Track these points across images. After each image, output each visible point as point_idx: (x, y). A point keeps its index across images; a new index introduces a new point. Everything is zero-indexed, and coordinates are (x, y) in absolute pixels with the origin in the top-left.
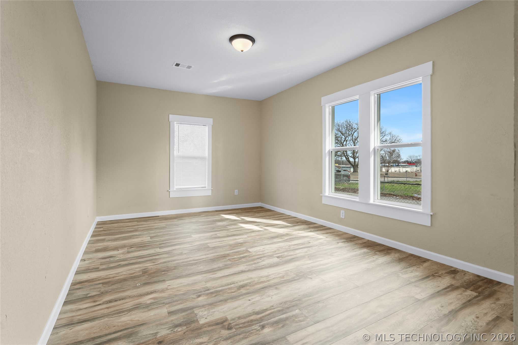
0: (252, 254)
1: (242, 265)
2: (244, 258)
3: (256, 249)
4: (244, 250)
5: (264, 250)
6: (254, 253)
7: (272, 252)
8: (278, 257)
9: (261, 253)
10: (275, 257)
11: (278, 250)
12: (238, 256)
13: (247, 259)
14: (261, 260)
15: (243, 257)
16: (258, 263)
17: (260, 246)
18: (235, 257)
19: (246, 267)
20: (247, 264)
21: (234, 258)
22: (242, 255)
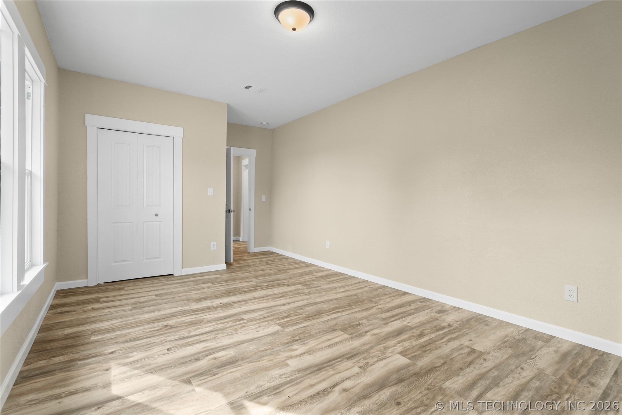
0: (275, 322)
1: (284, 310)
2: (284, 317)
3: (270, 329)
4: (287, 327)
5: (258, 329)
6: (272, 323)
7: (247, 326)
8: (242, 319)
9: (263, 324)
10: (246, 319)
11: (237, 330)
12: (292, 318)
13: (280, 316)
14: (264, 315)
15: (286, 317)
16: (268, 313)
17: (262, 337)
18: (296, 317)
19: (281, 309)
20: (279, 311)
21: (296, 315)
22: (287, 319)
